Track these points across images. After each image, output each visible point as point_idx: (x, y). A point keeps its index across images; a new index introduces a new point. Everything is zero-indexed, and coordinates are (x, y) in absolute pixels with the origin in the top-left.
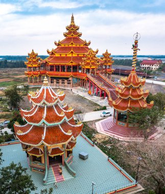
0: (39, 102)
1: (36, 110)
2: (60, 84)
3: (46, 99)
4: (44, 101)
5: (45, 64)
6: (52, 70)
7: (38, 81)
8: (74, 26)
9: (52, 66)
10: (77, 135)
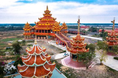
0: (32, 53)
1: (30, 58)
2: (42, 39)
3: (36, 52)
4: (35, 53)
5: (34, 29)
6: (37, 32)
7: (30, 37)
9: (37, 30)
10: (53, 70)
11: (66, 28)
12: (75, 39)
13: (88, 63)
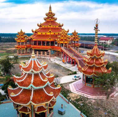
0: (28, 70)
1: (26, 77)
2: (42, 54)
4: (32, 70)
5: (30, 40)
6: (35, 44)
7: (24, 52)
8: (51, 13)
9: (35, 41)
11: (77, 40)
12: (90, 54)
13: (109, 90)
